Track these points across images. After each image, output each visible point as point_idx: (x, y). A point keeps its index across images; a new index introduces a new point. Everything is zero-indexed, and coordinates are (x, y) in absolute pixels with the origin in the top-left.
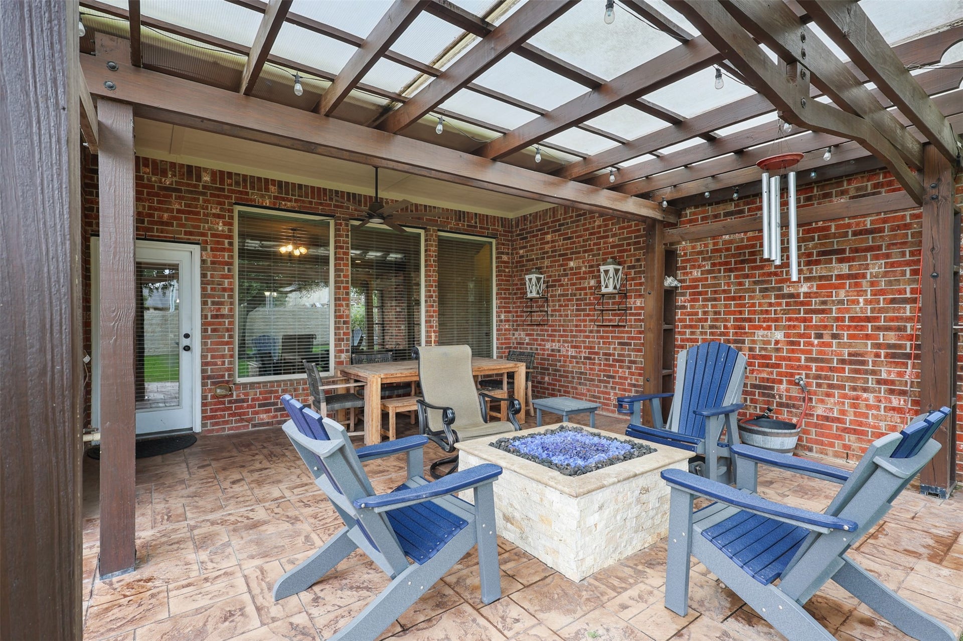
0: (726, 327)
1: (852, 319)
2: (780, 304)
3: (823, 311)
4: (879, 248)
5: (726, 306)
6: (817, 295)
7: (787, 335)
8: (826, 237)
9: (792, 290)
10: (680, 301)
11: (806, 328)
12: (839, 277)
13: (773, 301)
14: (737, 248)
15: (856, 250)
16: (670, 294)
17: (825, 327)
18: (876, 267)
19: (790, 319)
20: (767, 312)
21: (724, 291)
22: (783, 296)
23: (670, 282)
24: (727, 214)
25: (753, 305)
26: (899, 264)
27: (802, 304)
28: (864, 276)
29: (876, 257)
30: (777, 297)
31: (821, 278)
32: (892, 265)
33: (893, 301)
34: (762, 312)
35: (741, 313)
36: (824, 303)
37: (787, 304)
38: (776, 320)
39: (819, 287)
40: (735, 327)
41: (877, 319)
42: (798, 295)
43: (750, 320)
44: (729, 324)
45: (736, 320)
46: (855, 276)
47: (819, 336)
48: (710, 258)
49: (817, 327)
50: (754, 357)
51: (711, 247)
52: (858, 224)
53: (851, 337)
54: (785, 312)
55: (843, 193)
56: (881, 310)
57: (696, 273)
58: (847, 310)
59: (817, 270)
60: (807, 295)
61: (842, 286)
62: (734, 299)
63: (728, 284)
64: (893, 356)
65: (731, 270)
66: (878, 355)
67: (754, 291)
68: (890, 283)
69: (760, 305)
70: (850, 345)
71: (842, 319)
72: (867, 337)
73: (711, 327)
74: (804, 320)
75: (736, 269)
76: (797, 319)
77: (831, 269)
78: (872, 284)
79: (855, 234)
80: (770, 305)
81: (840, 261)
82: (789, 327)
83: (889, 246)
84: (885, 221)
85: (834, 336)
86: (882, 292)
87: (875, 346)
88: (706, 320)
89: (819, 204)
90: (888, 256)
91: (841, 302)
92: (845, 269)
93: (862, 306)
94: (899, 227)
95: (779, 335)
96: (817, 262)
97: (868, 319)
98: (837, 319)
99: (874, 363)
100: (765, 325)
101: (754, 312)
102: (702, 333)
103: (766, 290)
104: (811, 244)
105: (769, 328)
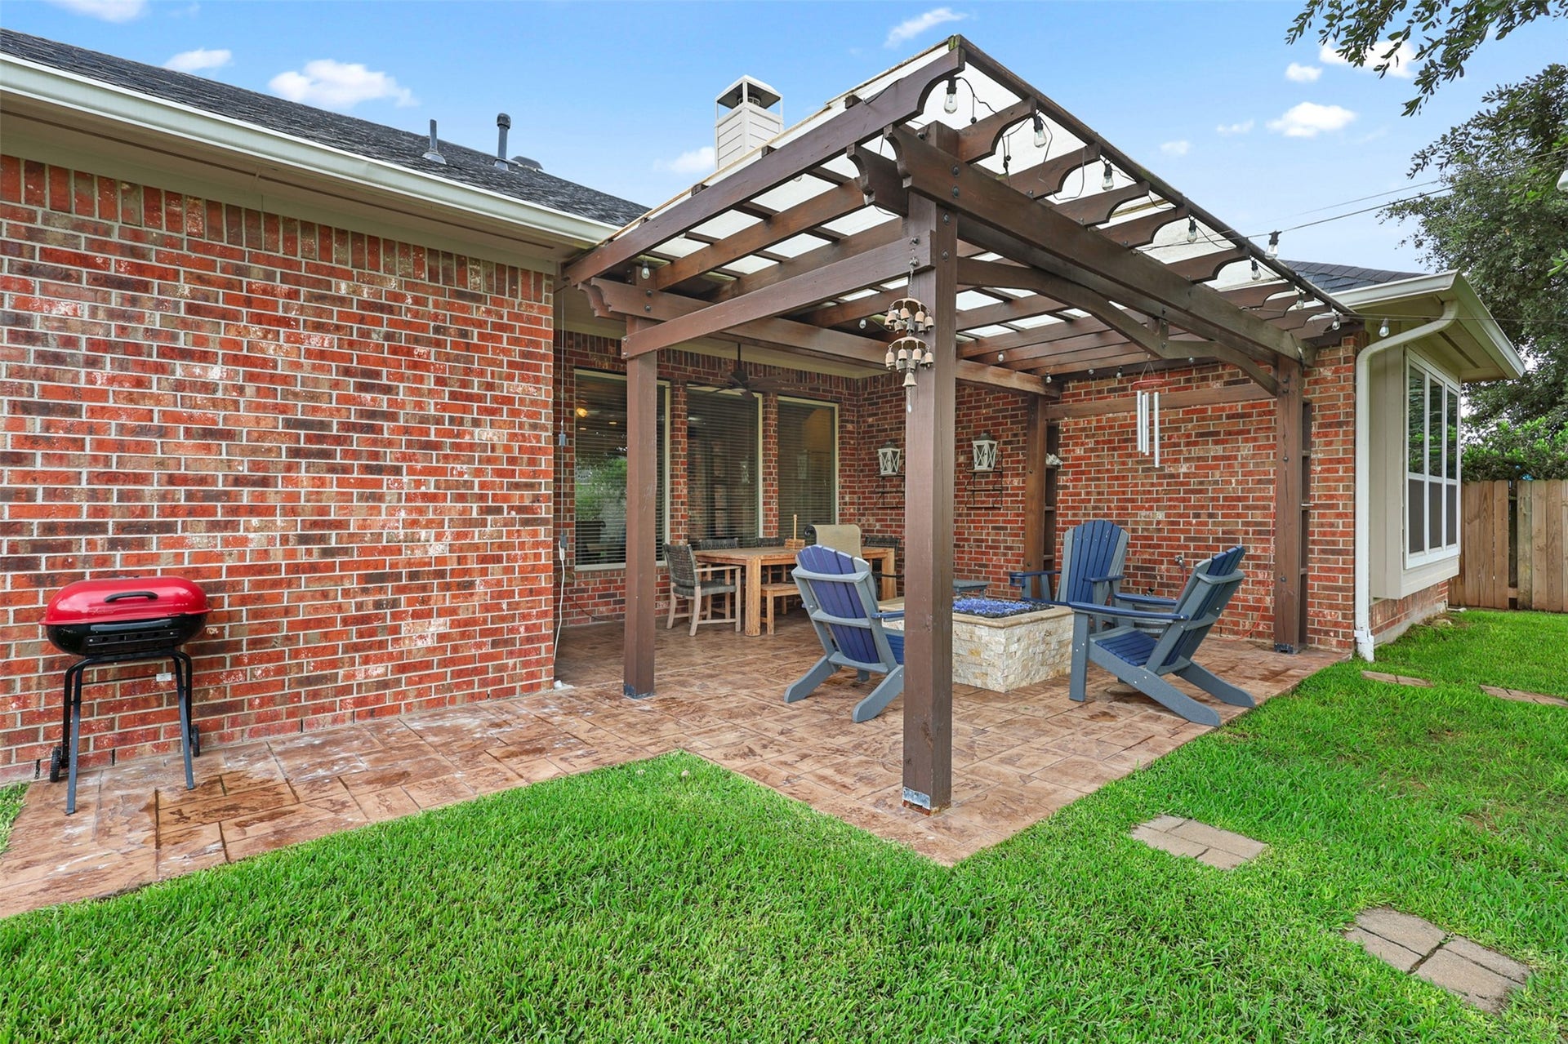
0: (1109, 508)
1: (1225, 499)
2: (1161, 485)
3: (1200, 491)
4: (1248, 432)
5: (1109, 486)
6: (1195, 475)
7: (1168, 516)
8: (1203, 419)
9: (1173, 471)
10: (1062, 480)
11: (1186, 508)
12: (1215, 458)
13: (1155, 481)
14: (1121, 426)
15: (1229, 433)
16: (1052, 472)
17: (1202, 507)
18: (1246, 450)
19: (1170, 500)
20: (1150, 492)
21: (1108, 471)
22: (1165, 477)
23: (1051, 460)
24: (1110, 391)
25: (1136, 485)
26: (1265, 447)
27: (1182, 484)
28: (1236, 458)
29: (1246, 440)
30: (1159, 477)
31: (1199, 459)
32: (1259, 448)
33: (1259, 482)
34: (1144, 492)
35: (1124, 493)
36: (1201, 483)
37: (1168, 484)
38: (1158, 500)
39: (1197, 467)
40: (1118, 508)
41: (1246, 498)
42: (1178, 476)
43: (1133, 501)
44: (1112, 505)
45: (1119, 500)
46: (1228, 458)
47: (1197, 516)
48: (1093, 436)
49: (1195, 507)
50: (1136, 538)
51: (1094, 424)
52: (1231, 408)
53: (1224, 516)
54: (1166, 492)
55: (1219, 377)
56: (1250, 490)
57: (1079, 451)
58: (1222, 491)
59: (1196, 451)
60: (1186, 475)
61: (1217, 467)
62: (1117, 478)
63: (1112, 464)
64: (1260, 533)
65: (1114, 449)
66: (1247, 533)
67: (1136, 471)
68: (1256, 465)
69: (1143, 485)
70: (1224, 524)
71: (1218, 499)
72: (1239, 516)
73: (1095, 508)
74: (1184, 500)
75: (1120, 448)
76: (1177, 499)
77: (1208, 451)
78: (1243, 465)
79: (1228, 417)
80: (1153, 485)
81: (1216, 443)
82: (1170, 507)
83: (1256, 431)
84: (1253, 406)
85: (1211, 516)
86: (1251, 473)
87: (1244, 524)
88: (1089, 501)
89: (1198, 388)
90: (1255, 439)
91: (1216, 483)
92: (1219, 450)
93: (1234, 487)
94: (1265, 413)
95: (1160, 516)
96: (1195, 444)
97: (1239, 499)
98: (1213, 499)
99: (1244, 541)
100: (1147, 505)
101: (1137, 493)
102: (1084, 515)
103: (1149, 469)
104: (1190, 425)
105: (1151, 508)
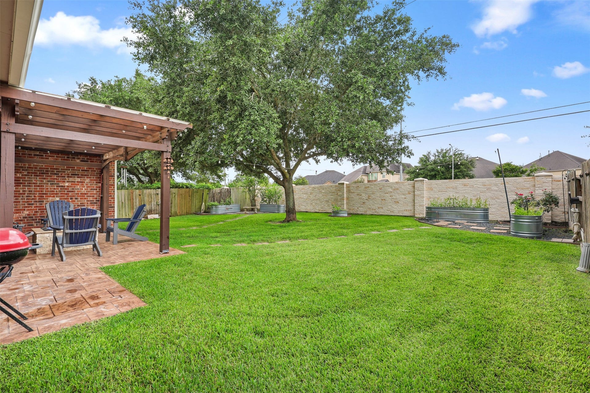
0: (34, 196)
1: (81, 194)
2: (58, 189)
3: (73, 191)
4: (88, 175)
5: (35, 189)
6: (71, 187)
7: (60, 199)
8: (74, 170)
9: (63, 185)
11: (67, 196)
12: (78, 182)
13: (55, 188)
14: (40, 168)
15: (82, 175)
17: (73, 196)
18: (87, 180)
19: (62, 194)
20: (53, 191)
21: (34, 183)
22: (59, 186)
24: (35, 155)
25: (48, 189)
26: (93, 180)
27: (66, 189)
28: (84, 182)
29: (88, 178)
30: (57, 186)
31: (72, 182)
32: (91, 180)
33: (91, 189)
34: (51, 191)
35: (42, 191)
36: (73, 189)
37: (61, 189)
38: (57, 194)
39: (71, 184)
40: (39, 196)
41: (88, 194)
42: (65, 186)
43: (46, 194)
44: (36, 195)
45: (39, 194)
46: (82, 182)
47: (71, 199)
48: (27, 170)
49: (71, 196)
51: (27, 166)
52: (83, 168)
53: (81, 199)
54: (60, 191)
55: (79, 159)
56: (89, 191)
58: (80, 191)
59: (71, 179)
60: (67, 186)
61: (78, 185)
62: (39, 186)
63: (36, 181)
64: (92, 203)
65: (37, 176)
66: (88, 203)
67: (48, 184)
68: (90, 185)
69: (50, 189)
70: (80, 201)
71: (79, 194)
72: (85, 199)
73: (27, 196)
74: (67, 194)
75: (40, 176)
76: (64, 194)
77: (75, 180)
78: (87, 185)
79: (82, 170)
80: (54, 189)
81: (78, 177)
82: (61, 196)
83: (90, 175)
84: (90, 169)
85: (76, 199)
86: (89, 187)
87: (87, 201)
88: (25, 194)
89: (71, 160)
90: (90, 178)
91: (78, 189)
92: (79, 180)
93: (84, 190)
94: (93, 171)
95: (58, 199)
96: (71, 177)
97: (85, 194)
98: (77, 194)
99: (87, 205)
100: (52, 196)
101: (48, 191)
102: (22, 199)
103: (53, 184)
104: (69, 171)
105: (54, 197)
